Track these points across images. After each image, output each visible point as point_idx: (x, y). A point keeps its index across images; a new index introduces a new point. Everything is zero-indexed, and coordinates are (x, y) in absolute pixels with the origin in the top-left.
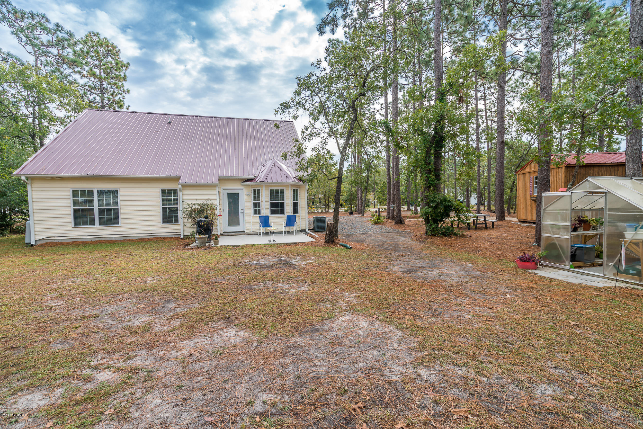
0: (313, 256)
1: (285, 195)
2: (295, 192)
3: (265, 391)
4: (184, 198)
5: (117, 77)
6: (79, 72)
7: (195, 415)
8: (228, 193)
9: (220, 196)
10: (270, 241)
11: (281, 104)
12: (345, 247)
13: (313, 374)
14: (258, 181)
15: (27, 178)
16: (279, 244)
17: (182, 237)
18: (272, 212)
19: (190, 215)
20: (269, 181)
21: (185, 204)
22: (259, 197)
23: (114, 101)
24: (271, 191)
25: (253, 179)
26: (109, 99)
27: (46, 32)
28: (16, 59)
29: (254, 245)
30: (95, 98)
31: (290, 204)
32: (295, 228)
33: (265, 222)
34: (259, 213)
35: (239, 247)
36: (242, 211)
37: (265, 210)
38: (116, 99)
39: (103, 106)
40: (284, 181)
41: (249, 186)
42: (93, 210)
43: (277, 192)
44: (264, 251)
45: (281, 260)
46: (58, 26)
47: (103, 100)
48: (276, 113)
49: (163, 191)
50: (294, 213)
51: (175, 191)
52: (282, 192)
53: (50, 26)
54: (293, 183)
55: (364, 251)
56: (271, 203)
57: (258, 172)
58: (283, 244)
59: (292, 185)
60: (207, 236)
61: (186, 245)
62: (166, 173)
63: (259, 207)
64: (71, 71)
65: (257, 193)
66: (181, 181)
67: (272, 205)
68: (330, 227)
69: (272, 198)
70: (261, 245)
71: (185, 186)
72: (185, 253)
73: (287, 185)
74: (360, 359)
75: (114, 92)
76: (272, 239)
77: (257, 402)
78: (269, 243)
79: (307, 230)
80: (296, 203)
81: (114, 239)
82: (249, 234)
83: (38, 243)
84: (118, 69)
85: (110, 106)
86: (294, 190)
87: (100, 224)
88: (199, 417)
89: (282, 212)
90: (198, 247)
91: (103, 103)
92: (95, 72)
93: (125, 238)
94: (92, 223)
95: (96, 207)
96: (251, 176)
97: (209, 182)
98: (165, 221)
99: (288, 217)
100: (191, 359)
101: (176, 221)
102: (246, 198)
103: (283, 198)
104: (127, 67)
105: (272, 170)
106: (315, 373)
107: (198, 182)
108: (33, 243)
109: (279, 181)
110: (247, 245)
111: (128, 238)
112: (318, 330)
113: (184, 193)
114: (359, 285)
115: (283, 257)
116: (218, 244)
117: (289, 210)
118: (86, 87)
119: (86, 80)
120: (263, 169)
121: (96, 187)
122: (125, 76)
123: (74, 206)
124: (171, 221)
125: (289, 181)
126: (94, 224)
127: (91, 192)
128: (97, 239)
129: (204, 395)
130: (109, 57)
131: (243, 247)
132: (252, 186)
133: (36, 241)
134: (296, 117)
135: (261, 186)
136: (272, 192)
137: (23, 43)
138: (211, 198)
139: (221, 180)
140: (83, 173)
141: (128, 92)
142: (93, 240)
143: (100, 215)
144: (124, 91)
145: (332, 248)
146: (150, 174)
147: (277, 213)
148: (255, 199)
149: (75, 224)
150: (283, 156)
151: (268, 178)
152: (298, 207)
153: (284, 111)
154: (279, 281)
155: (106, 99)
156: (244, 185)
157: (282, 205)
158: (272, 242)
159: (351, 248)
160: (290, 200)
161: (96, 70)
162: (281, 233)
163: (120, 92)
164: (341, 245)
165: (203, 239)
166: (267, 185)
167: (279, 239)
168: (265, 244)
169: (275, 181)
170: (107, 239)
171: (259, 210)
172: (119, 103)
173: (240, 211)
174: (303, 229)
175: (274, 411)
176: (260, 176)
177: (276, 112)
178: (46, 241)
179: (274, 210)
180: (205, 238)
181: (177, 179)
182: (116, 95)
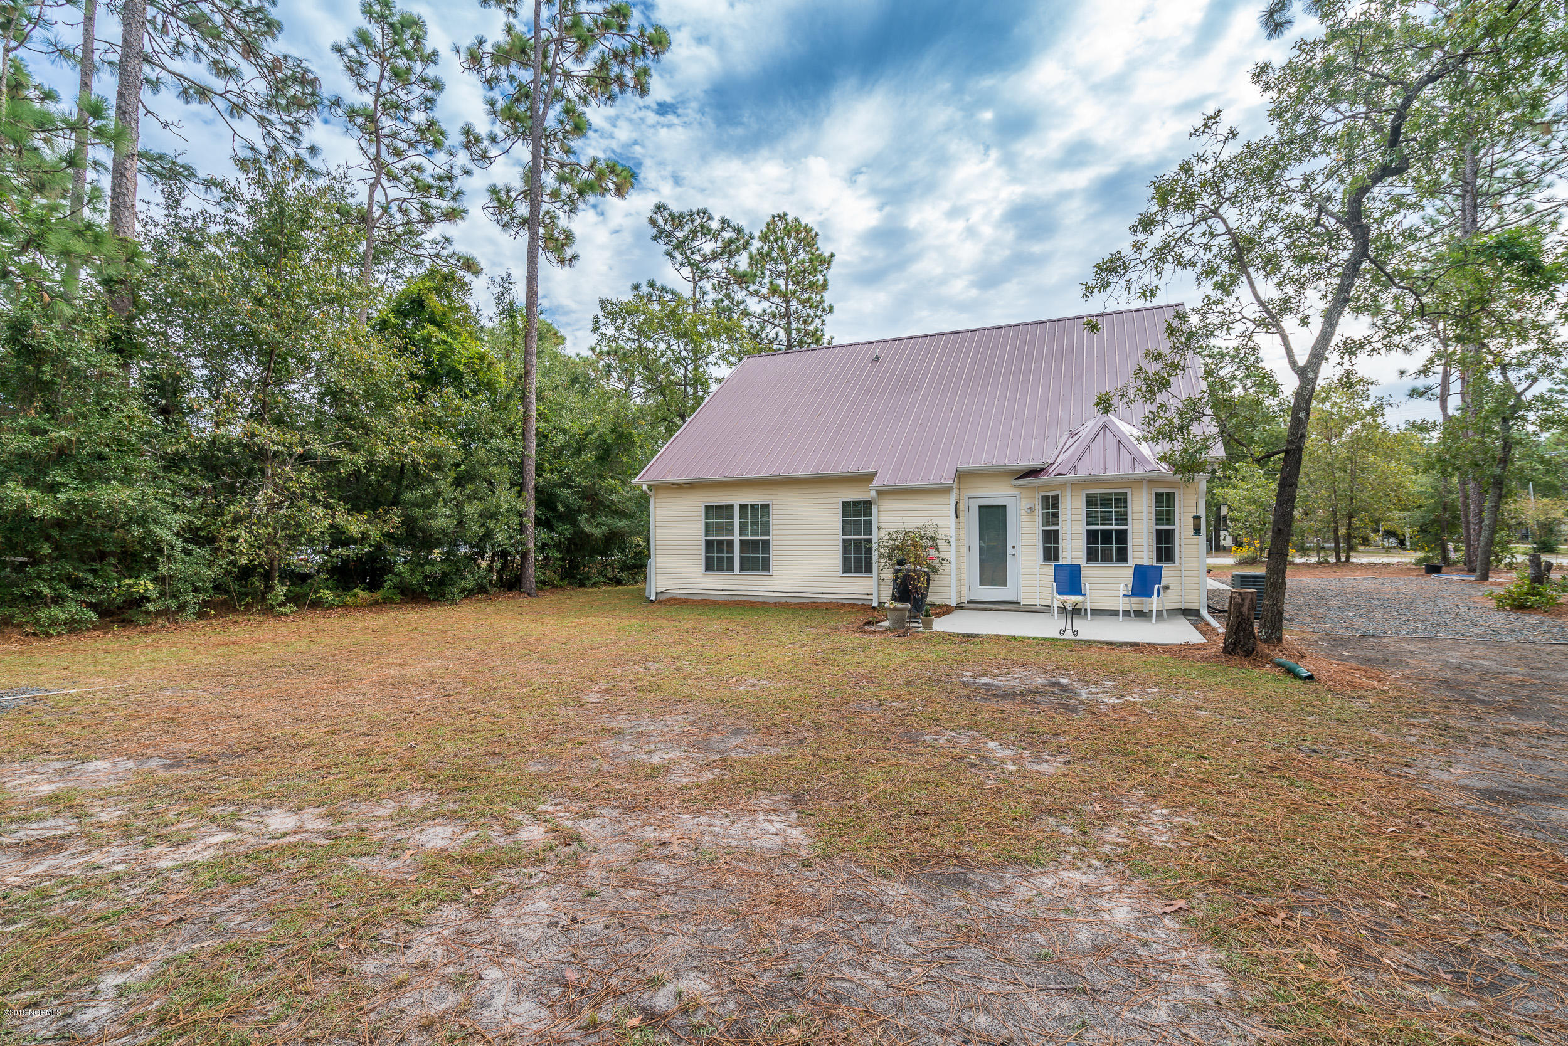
0: (1157, 685)
1: (1129, 509)
2: (1165, 502)
3: (704, 972)
4: (882, 519)
5: (812, 286)
6: (756, 293)
7: (561, 957)
8: (980, 507)
9: (961, 514)
10: (1062, 632)
11: (1098, 266)
12: (1290, 672)
13: (838, 983)
14: (1052, 476)
15: (650, 488)
16: (1086, 641)
17: (875, 604)
18: (1092, 556)
19: (890, 558)
20: (1083, 472)
21: (883, 531)
22: (1056, 516)
23: (807, 334)
24: (1088, 500)
25: (1042, 470)
26: (798, 331)
27: (709, 237)
28: (673, 294)
29: (1014, 638)
30: (777, 334)
31: (1145, 535)
32: (1154, 603)
33: (1070, 581)
34: (1057, 558)
35: (974, 640)
36: (1014, 551)
37: (1073, 550)
38: (811, 328)
39: (789, 346)
40: (1126, 470)
41: (1032, 488)
42: (730, 543)
43: (1106, 501)
44: (1031, 656)
45: (1056, 684)
46: (723, 221)
47: (789, 335)
48: (1089, 291)
49: (846, 505)
50: (1159, 559)
51: (868, 504)
52: (1122, 500)
53: (714, 225)
54: (1154, 475)
55: (1360, 692)
56: (1088, 531)
57: (1056, 452)
58: (1100, 642)
59: (1151, 482)
60: (908, 605)
61: (869, 623)
62: (850, 467)
63: (1057, 541)
64: (744, 293)
65: (1051, 505)
66: (875, 483)
67: (1092, 536)
68: (1240, 606)
69: (1090, 518)
70: (1034, 638)
71: (882, 493)
72: (857, 639)
73: (1136, 482)
74: (997, 1005)
75: (808, 316)
76: (1069, 626)
77: (670, 988)
78: (1058, 636)
79: (1204, 613)
80: (1167, 531)
81: (760, 599)
82: (1030, 609)
83: (662, 597)
84: (814, 271)
85: (801, 343)
86: (1159, 496)
87: (742, 569)
88: (563, 962)
89: (1122, 556)
90: (887, 630)
91: (789, 340)
92: (779, 286)
93: (777, 600)
94: (730, 568)
95: (736, 538)
96: (1037, 463)
97: (932, 481)
98: (847, 569)
99: (1140, 571)
100: (661, 853)
101: (869, 570)
102: (1024, 517)
103: (1123, 518)
104: (829, 262)
105: (1092, 445)
106: (844, 984)
107: (910, 483)
108: (653, 598)
109: (1112, 472)
110: (999, 636)
111: (783, 600)
112: (968, 883)
113: (882, 508)
114: (1230, 794)
115: (1069, 676)
116: (930, 627)
117: (1141, 551)
118: (766, 318)
119: (765, 304)
120: (1071, 441)
121: (736, 499)
122: (825, 280)
123: (707, 535)
124: (858, 570)
125: (1139, 470)
126: (732, 570)
127: (730, 507)
128: (736, 598)
129: (606, 927)
130: (801, 251)
131: (982, 639)
132: (1040, 488)
133: (657, 594)
134: (1152, 291)
135: (1062, 486)
136: (1090, 501)
137: (677, 266)
138: (935, 519)
139: (962, 476)
140: (719, 476)
141: (831, 309)
142: (730, 599)
143: (741, 552)
144: (824, 310)
145: (1243, 673)
146: (821, 471)
147: (1107, 558)
148: (1046, 523)
149: (708, 568)
150: (1098, 404)
151: (1079, 465)
152: (1173, 542)
153: (1109, 284)
154: (998, 734)
155: (794, 332)
156: (1020, 486)
157: (1122, 536)
158: (1069, 635)
159: (1311, 677)
160: (1145, 522)
161: (781, 283)
162: (1114, 613)
163: (818, 313)
164: (1279, 665)
165: (898, 613)
166: (1078, 484)
167: (1089, 630)
168: (1044, 639)
169: (1098, 472)
170: (752, 599)
171: (1057, 550)
172: (814, 334)
173: (1010, 551)
174: (1194, 606)
175: (679, 1021)
176: (1059, 461)
177: (1087, 289)
178: (669, 596)
179: (1097, 549)
180: (904, 609)
181: (865, 478)
182: (812, 321)
